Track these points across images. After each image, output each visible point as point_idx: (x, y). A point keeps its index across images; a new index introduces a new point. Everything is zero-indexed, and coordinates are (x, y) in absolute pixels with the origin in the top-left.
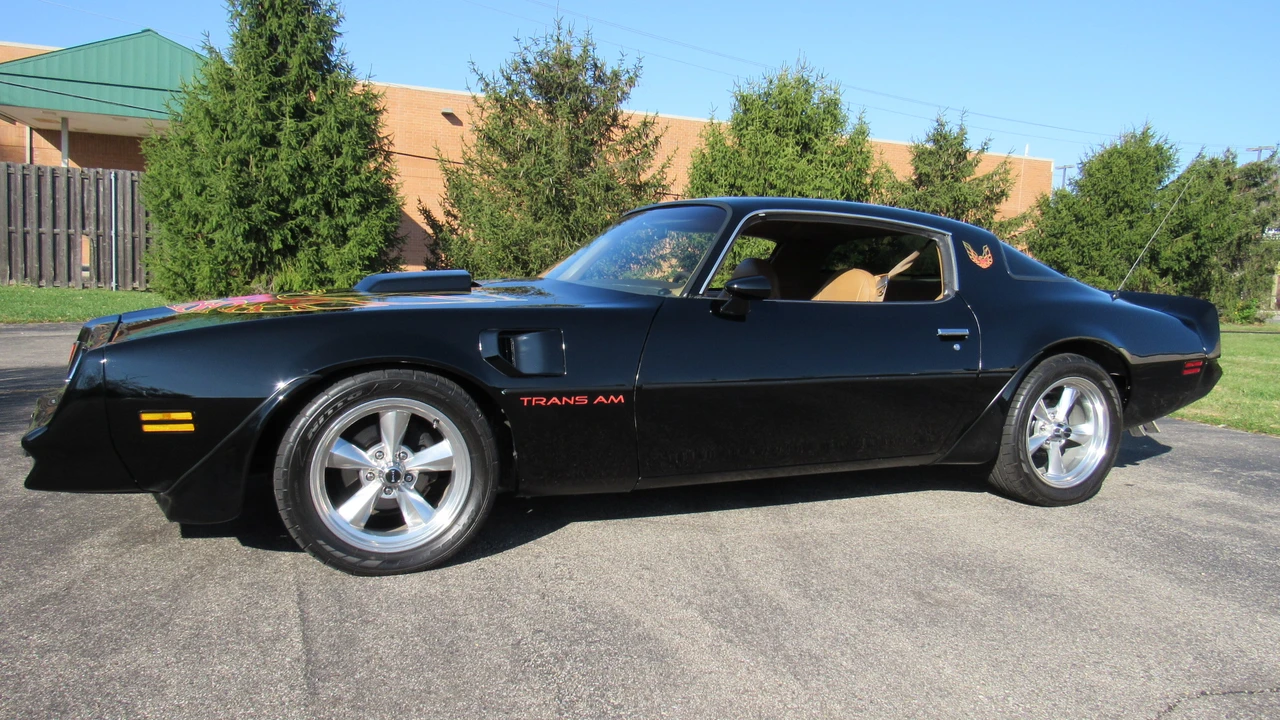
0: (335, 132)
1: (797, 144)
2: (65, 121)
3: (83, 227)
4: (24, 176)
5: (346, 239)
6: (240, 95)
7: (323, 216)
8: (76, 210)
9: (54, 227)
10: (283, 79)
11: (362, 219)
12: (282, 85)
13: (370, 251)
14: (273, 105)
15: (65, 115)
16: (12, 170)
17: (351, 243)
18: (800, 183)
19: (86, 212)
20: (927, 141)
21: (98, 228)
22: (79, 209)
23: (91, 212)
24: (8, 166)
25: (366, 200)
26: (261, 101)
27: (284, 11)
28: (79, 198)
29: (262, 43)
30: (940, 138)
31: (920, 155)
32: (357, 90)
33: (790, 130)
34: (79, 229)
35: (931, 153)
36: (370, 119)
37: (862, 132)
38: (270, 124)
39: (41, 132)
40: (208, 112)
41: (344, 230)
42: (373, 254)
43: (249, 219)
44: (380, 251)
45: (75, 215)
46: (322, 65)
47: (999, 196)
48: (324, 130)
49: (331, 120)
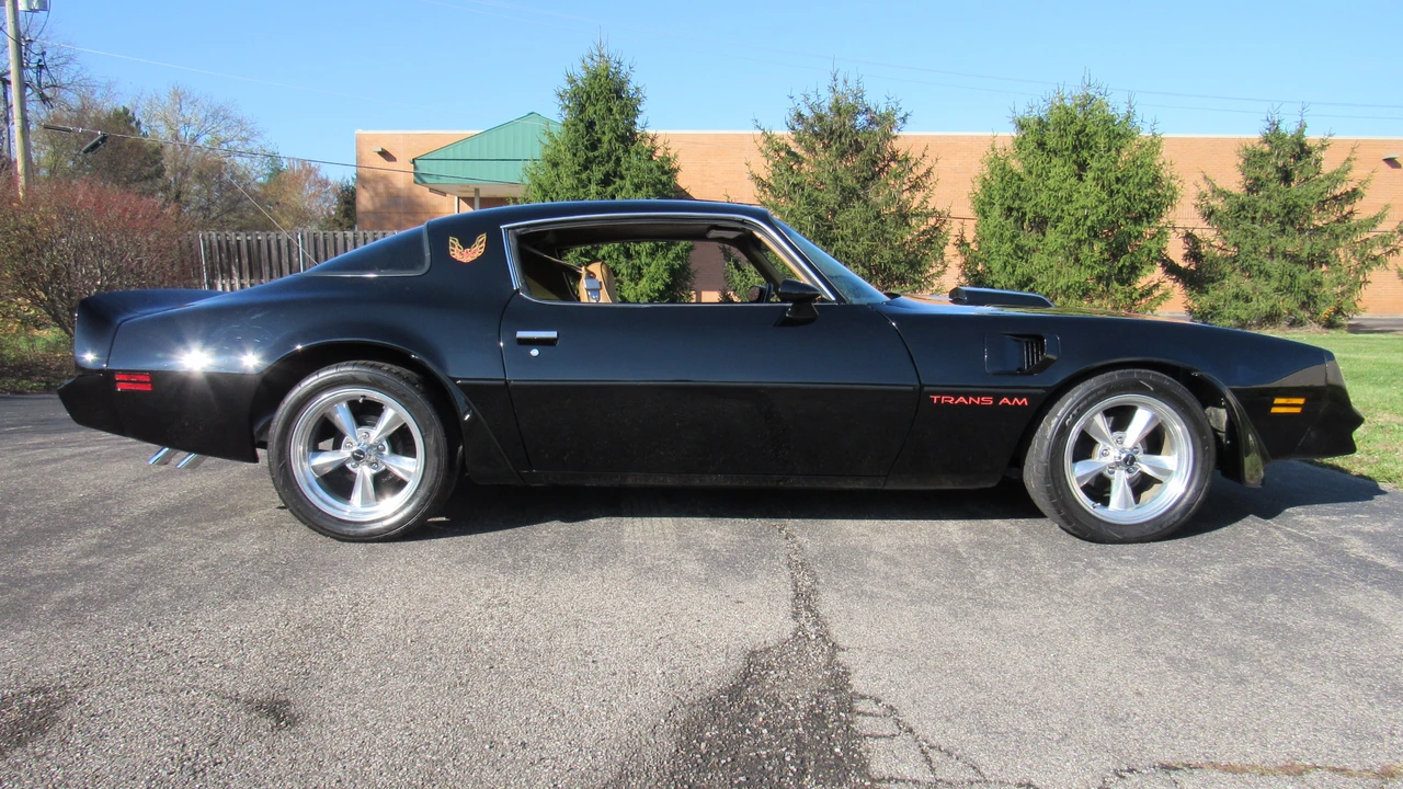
0: (631, 192)
1: (1075, 162)
2: (477, 190)
5: (641, 276)
6: (561, 169)
7: (622, 258)
10: (596, 154)
11: (653, 259)
12: (596, 157)
13: (659, 285)
14: (584, 176)
15: (477, 187)
17: (644, 279)
18: (1069, 201)
20: (1260, 142)
25: (657, 246)
26: (576, 173)
27: (598, 100)
29: (581, 126)
30: (1274, 136)
31: (1253, 159)
32: (659, 153)
33: (1067, 149)
35: (1262, 155)
36: (664, 178)
37: (1154, 145)
38: (581, 190)
39: (465, 199)
40: (540, 185)
41: (640, 269)
42: (662, 288)
44: (667, 285)
46: (628, 138)
47: (1352, 195)
48: (624, 191)
49: (628, 184)
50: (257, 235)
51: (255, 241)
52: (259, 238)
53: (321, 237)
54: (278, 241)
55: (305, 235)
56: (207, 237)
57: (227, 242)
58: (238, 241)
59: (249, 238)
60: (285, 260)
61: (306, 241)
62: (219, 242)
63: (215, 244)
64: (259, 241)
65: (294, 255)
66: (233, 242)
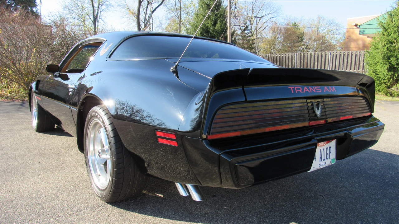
3: (359, 69)
4: (344, 55)
8: (357, 64)
9: (351, 70)
16: (341, 54)
19: (360, 64)
21: (363, 70)
22: (358, 63)
23: (361, 65)
24: (340, 52)
28: (358, 60)
34: (357, 70)
43: (390, 63)
45: (357, 65)
50: (282, 55)
51: (281, 57)
52: (283, 55)
53: (303, 55)
54: (289, 56)
55: (297, 54)
56: (268, 56)
57: (274, 57)
58: (277, 57)
59: (280, 56)
60: (290, 63)
61: (297, 56)
62: (271, 57)
63: (270, 58)
64: (283, 57)
65: (293, 61)
66: (275, 57)
